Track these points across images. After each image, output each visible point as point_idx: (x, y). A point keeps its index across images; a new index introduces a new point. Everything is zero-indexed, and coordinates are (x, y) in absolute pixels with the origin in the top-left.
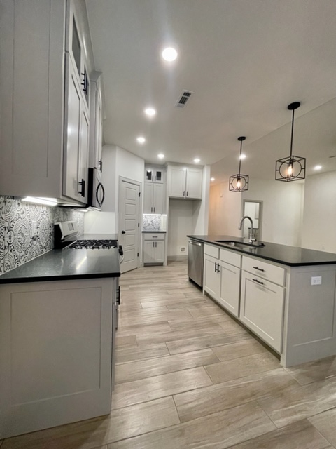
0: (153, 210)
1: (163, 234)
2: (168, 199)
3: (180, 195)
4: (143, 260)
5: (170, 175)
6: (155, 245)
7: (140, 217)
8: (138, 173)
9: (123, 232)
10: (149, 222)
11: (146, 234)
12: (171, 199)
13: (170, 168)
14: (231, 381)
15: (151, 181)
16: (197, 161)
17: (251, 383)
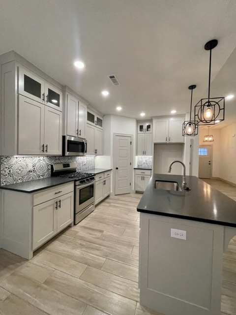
0: (144, 153)
1: (150, 171)
2: (153, 145)
3: (164, 141)
4: (135, 188)
5: (155, 126)
6: (143, 178)
7: (132, 158)
8: (131, 128)
9: (117, 168)
10: (144, 161)
11: (137, 170)
12: (155, 144)
13: (154, 121)
14: (90, 284)
15: (143, 132)
16: (173, 112)
17: (100, 294)
